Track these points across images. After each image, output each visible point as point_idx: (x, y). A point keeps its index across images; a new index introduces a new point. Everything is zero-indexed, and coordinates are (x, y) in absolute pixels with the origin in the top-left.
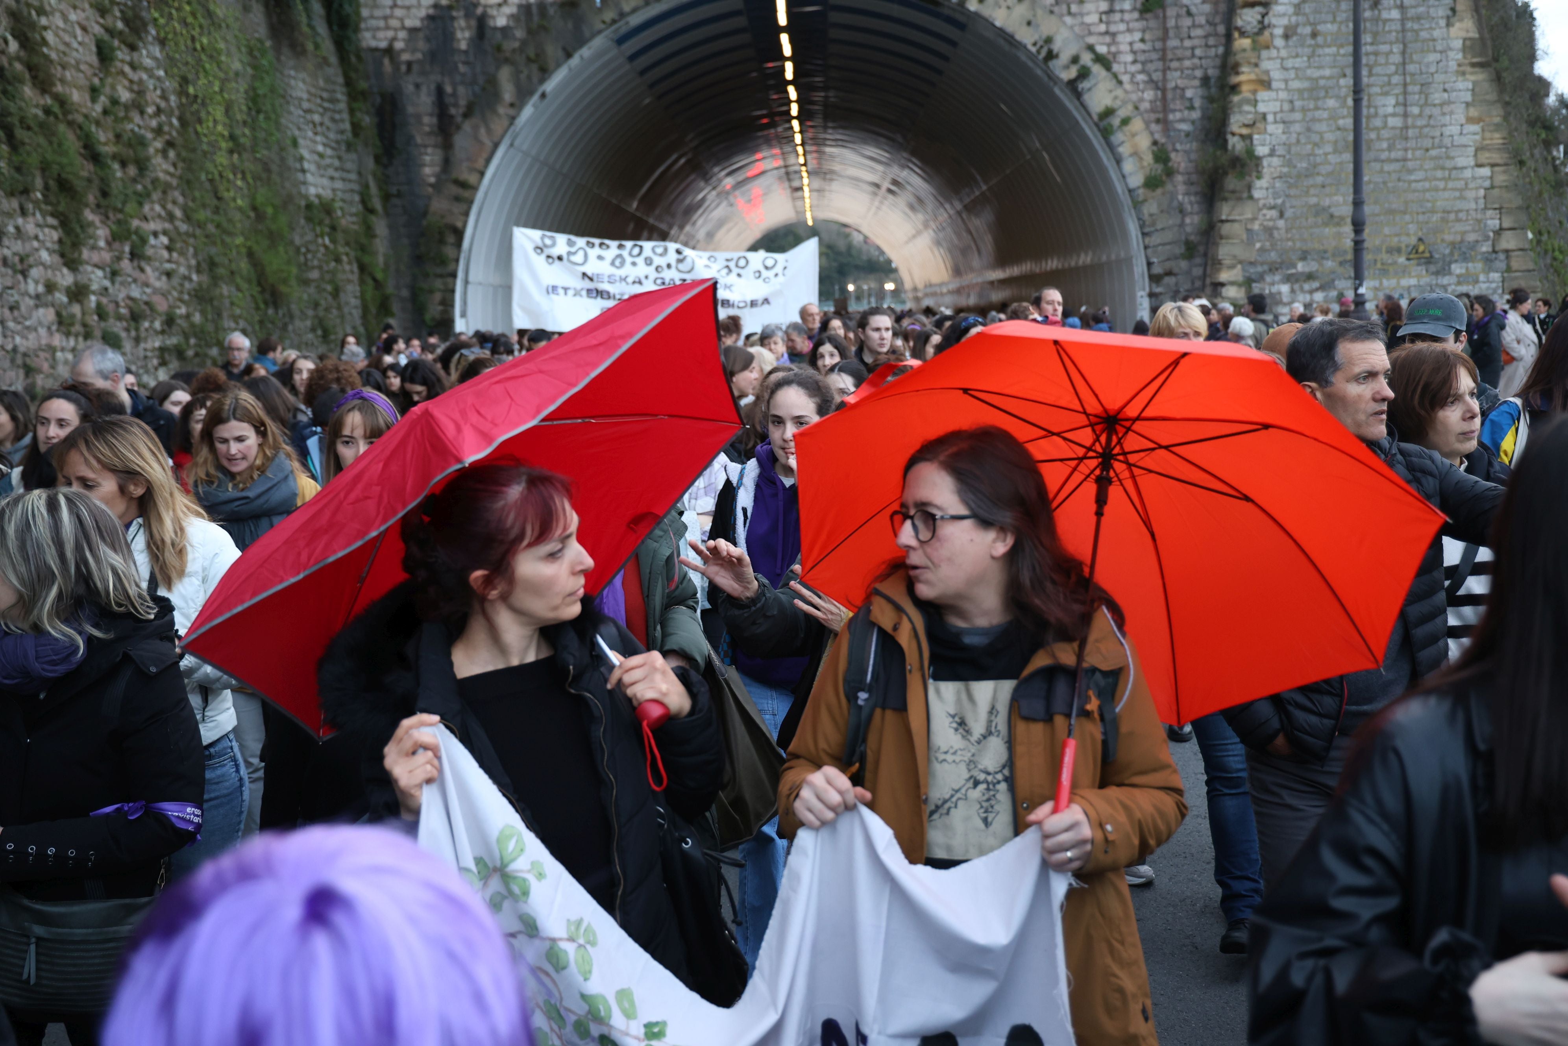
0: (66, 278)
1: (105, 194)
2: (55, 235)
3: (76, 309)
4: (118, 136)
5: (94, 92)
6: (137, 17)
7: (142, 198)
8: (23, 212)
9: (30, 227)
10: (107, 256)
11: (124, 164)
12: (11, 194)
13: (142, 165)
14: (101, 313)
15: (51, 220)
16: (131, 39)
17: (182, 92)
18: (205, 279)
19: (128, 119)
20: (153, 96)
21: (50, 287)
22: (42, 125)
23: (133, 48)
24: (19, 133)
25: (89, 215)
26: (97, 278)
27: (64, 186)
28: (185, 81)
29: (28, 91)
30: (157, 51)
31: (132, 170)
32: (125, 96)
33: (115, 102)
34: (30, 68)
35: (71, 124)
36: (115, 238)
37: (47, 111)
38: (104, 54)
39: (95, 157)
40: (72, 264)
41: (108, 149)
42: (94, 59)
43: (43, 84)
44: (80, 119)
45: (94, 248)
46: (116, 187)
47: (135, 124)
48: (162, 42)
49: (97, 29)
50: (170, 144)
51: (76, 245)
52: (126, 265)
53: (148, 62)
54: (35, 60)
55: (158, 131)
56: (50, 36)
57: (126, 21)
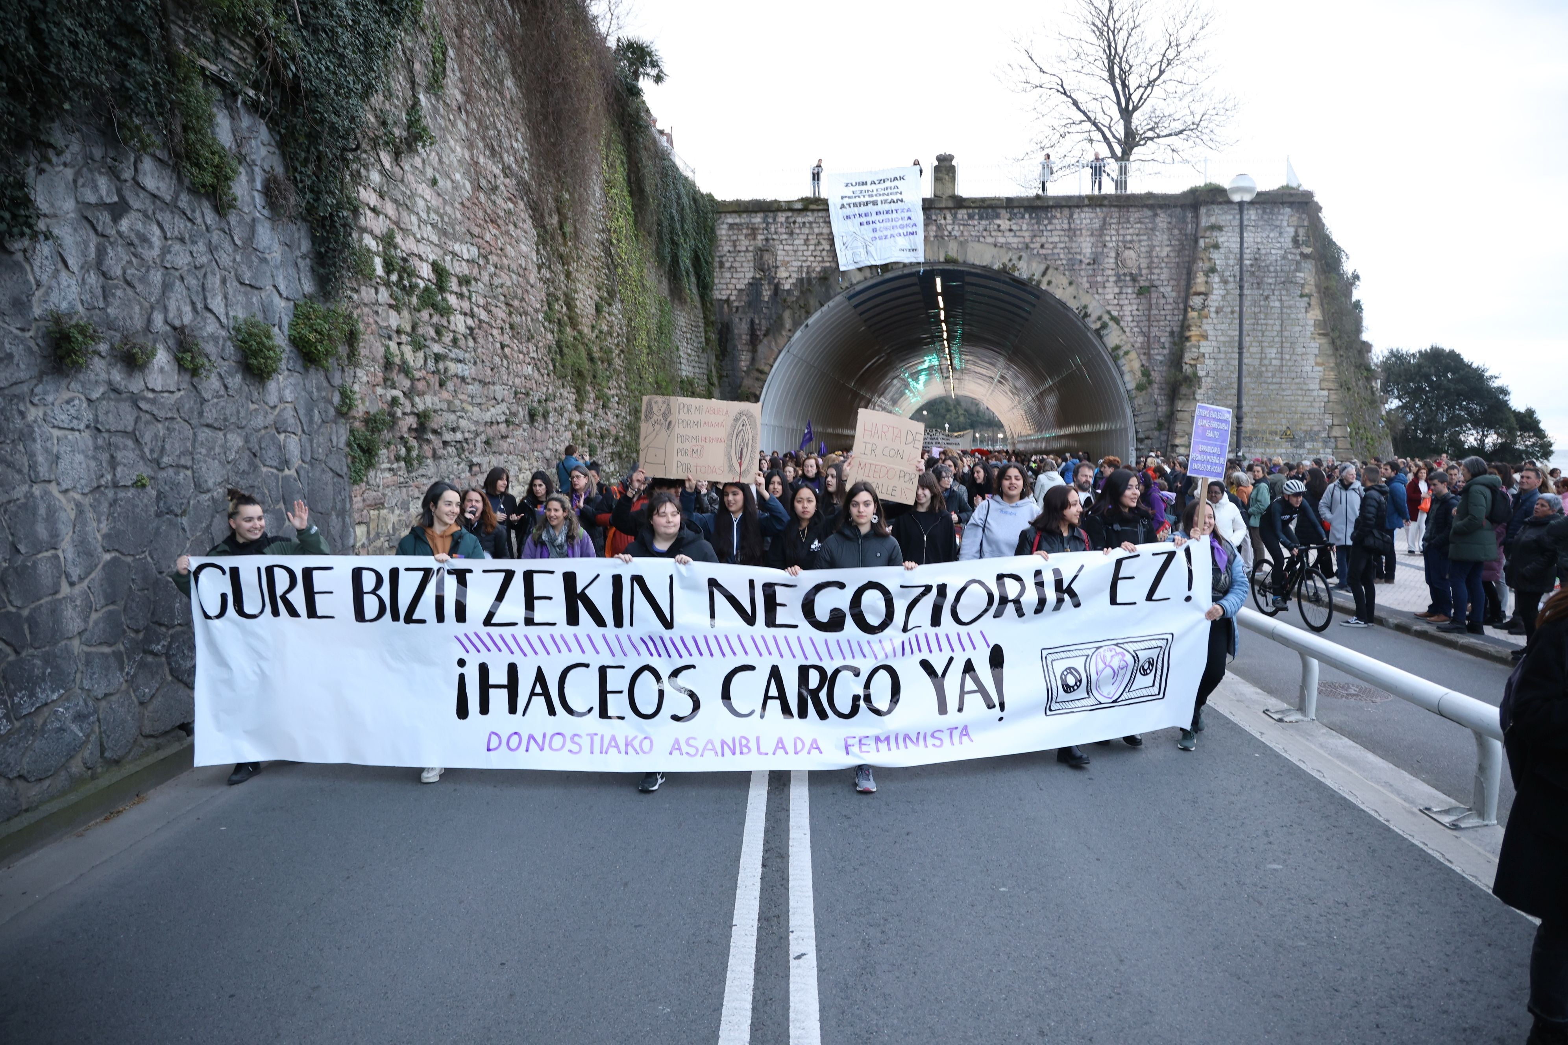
0: (577, 418)
1: (594, 377)
2: (574, 397)
3: (579, 432)
4: (601, 349)
5: (593, 327)
6: (613, 290)
7: (609, 378)
8: (563, 386)
9: (565, 394)
10: (593, 407)
11: (603, 362)
12: (559, 378)
13: (610, 364)
14: (589, 436)
15: (573, 390)
16: (610, 301)
17: (629, 325)
18: (632, 418)
19: (605, 339)
20: (616, 328)
21: (571, 422)
22: (574, 345)
23: (610, 305)
24: (566, 350)
25: (589, 388)
26: (588, 417)
27: (580, 374)
28: (630, 319)
29: (568, 329)
30: (619, 305)
31: (606, 365)
32: (605, 328)
33: (601, 332)
34: (570, 318)
35: (583, 344)
36: (597, 398)
37: (575, 338)
38: (598, 309)
39: (591, 359)
40: (579, 411)
41: (596, 355)
42: (594, 312)
43: (574, 324)
44: (586, 341)
45: (589, 403)
46: (599, 372)
47: (610, 342)
48: (622, 301)
49: (596, 298)
50: (622, 351)
51: (582, 402)
52: (600, 411)
53: (616, 312)
54: (573, 314)
55: (618, 345)
56: (578, 303)
57: (608, 292)
